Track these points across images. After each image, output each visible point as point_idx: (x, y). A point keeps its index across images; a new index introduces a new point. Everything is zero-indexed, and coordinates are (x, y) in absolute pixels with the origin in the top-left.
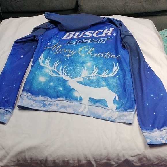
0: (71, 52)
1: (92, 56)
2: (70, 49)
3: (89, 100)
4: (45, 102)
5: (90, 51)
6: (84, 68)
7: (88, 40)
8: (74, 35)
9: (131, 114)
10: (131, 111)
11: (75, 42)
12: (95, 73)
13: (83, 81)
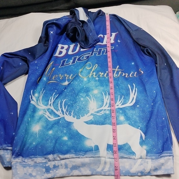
0: (69, 77)
1: (97, 79)
2: (66, 73)
3: (107, 149)
4: (47, 165)
5: (93, 72)
6: (90, 98)
7: (89, 55)
8: (68, 50)
9: (169, 159)
10: (168, 154)
11: (72, 61)
12: (106, 105)
13: (93, 119)
